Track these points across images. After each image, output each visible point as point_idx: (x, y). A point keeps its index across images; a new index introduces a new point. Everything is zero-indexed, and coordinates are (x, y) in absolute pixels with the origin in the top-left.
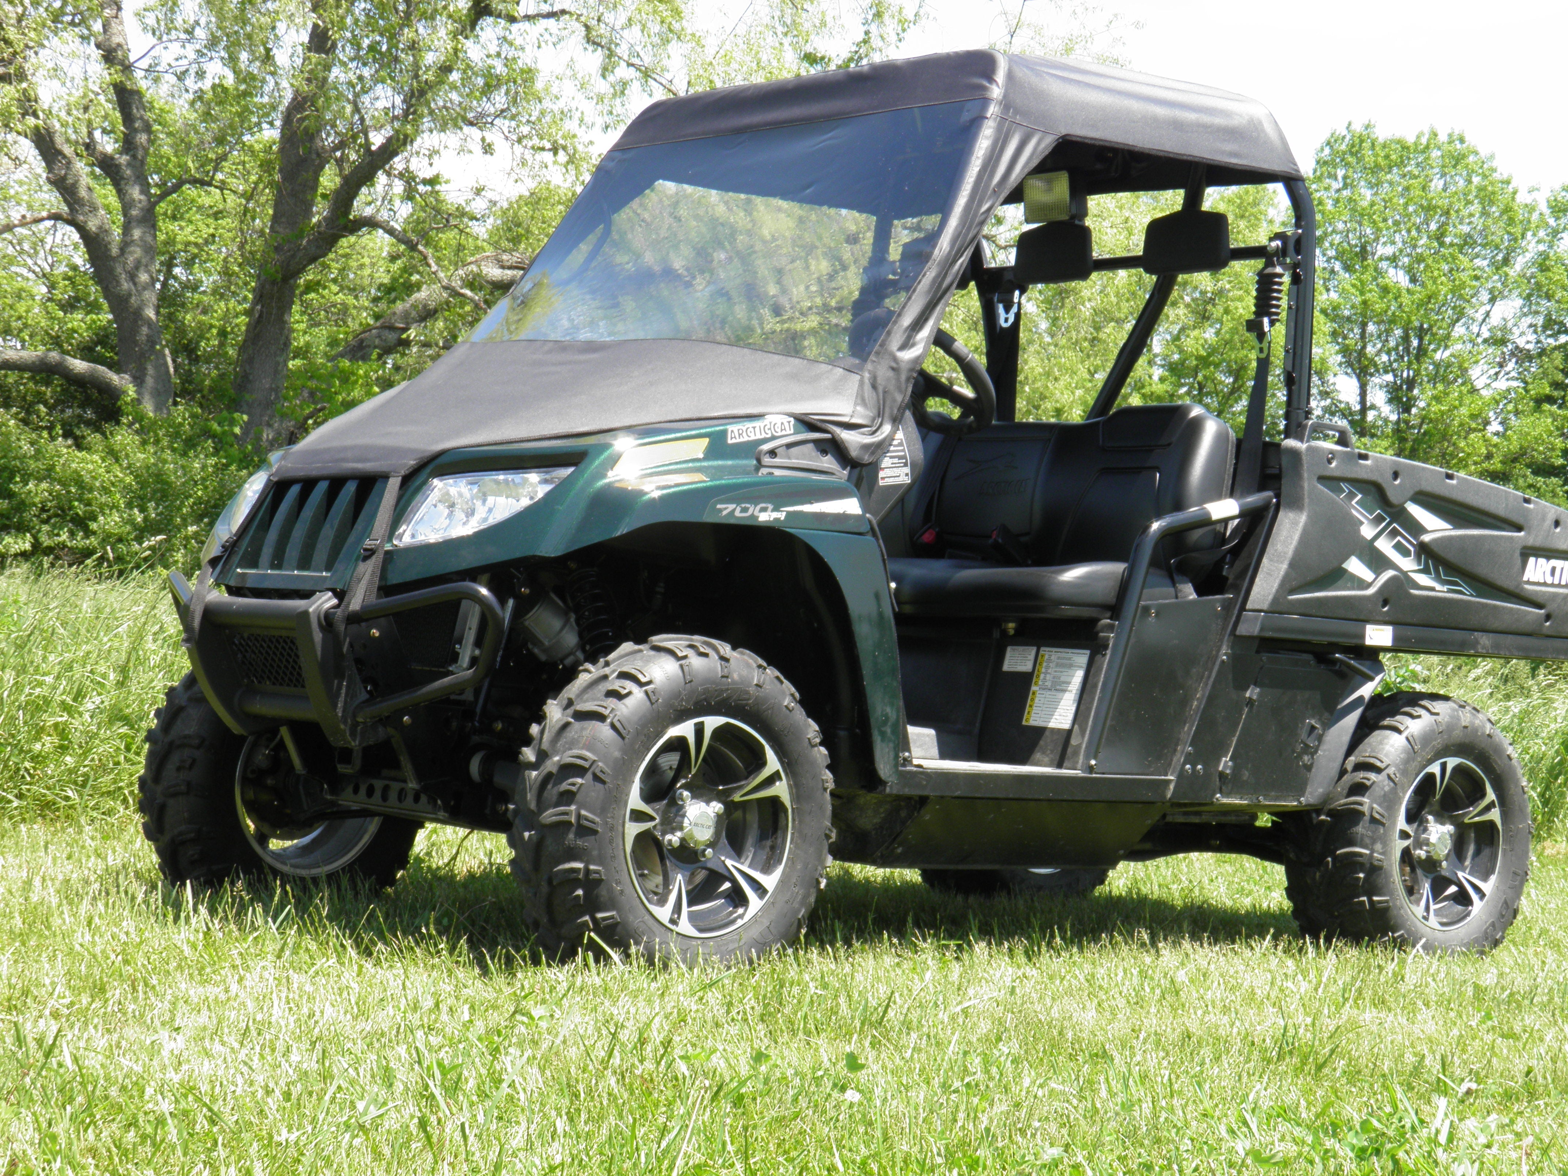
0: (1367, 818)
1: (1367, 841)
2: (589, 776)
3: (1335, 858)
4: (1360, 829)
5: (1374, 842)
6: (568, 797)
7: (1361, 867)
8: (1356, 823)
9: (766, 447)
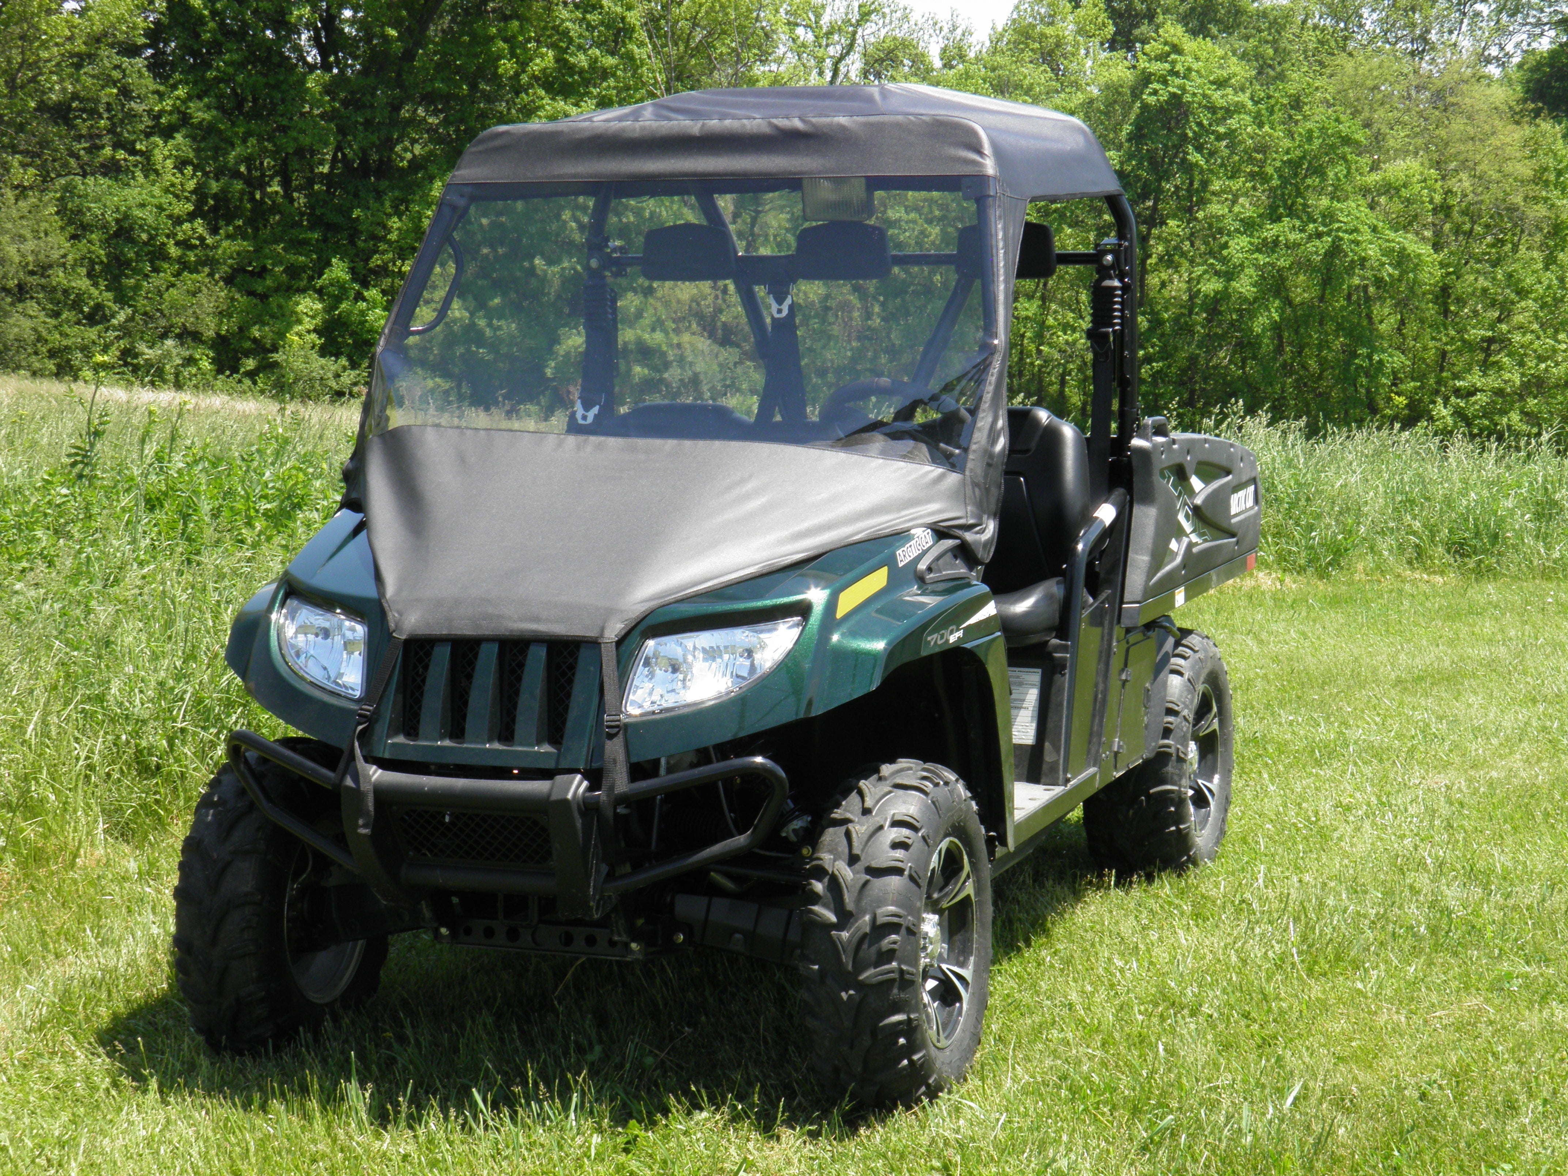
0: (1174, 758)
1: (1176, 778)
2: (903, 931)
3: (1149, 796)
4: (1170, 769)
5: (1181, 778)
6: (889, 955)
7: (1172, 802)
8: (1166, 765)
9: (922, 566)
